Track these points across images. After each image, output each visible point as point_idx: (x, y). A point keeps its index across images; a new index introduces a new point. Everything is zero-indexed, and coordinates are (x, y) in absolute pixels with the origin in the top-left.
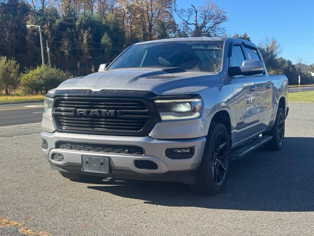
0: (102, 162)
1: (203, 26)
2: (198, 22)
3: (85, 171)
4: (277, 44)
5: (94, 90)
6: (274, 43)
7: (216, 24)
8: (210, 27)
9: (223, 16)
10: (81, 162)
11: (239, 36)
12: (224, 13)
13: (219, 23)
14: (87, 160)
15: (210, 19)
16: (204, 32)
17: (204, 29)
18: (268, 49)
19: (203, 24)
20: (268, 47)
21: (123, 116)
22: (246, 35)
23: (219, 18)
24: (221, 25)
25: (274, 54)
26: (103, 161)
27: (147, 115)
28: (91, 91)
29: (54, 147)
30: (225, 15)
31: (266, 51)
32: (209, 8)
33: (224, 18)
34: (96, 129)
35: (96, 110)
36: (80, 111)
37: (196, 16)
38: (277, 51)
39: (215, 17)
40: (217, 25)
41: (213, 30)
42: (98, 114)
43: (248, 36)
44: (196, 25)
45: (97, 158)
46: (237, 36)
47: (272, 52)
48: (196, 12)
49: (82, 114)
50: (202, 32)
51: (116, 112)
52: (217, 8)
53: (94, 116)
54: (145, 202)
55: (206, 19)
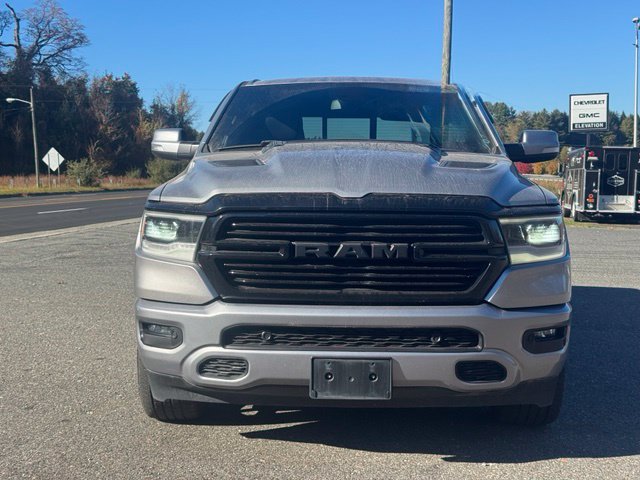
0: (372, 371)
1: (35, 50)
2: (22, 42)
3: (320, 396)
4: (190, 100)
5: (343, 194)
6: (184, 97)
7: (64, 49)
8: (51, 56)
9: (77, 34)
10: (309, 377)
11: (114, 79)
12: (81, 27)
13: (69, 48)
14: (328, 368)
15: (49, 37)
16: (36, 65)
17: (38, 57)
18: (173, 110)
19: (34, 48)
20: (173, 105)
21: (430, 257)
22: (129, 78)
23: (69, 37)
24: (76, 53)
25: (185, 119)
26: (377, 368)
27: (487, 253)
28: (334, 197)
29: (217, 342)
30: (83, 32)
31: (170, 112)
32: (47, 14)
33: (82, 40)
34: (350, 291)
35: (358, 244)
36: (307, 248)
37: (18, 29)
38: (191, 113)
39: (61, 35)
40: (65, 52)
41: (59, 62)
42: (360, 254)
43: (133, 80)
44: (18, 47)
45: (358, 363)
46: (111, 77)
47: (181, 115)
48: (18, 20)
49: (314, 255)
50: (34, 64)
51: (410, 249)
52: (63, 16)
53: (348, 260)
54: (445, 459)
55: (40, 37)
